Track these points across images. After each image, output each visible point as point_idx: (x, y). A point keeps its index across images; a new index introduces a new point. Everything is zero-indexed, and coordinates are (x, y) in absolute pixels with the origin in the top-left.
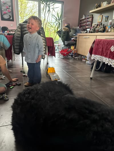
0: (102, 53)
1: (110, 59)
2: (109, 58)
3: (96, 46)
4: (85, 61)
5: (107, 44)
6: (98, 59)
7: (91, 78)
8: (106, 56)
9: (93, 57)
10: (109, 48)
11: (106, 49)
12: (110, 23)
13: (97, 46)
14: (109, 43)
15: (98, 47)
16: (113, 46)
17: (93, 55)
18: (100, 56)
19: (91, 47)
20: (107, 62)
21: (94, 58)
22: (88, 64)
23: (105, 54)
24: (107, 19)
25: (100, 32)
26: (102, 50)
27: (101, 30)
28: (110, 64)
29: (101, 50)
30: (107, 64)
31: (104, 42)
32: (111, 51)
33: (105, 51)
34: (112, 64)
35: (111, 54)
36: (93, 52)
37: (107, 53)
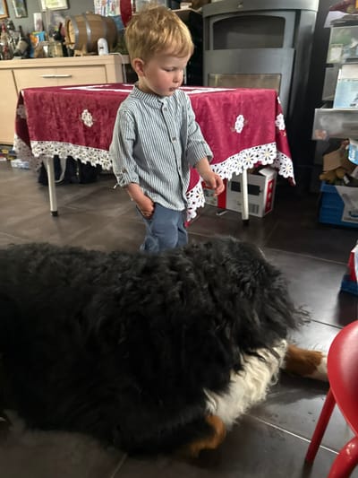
0: (60, 133)
1: (92, 150)
2: (87, 145)
3: (34, 112)
4: (5, 159)
5: (68, 105)
6: (57, 153)
7: (55, 214)
8: (76, 141)
9: (37, 150)
10: (77, 117)
11: (69, 122)
12: (38, 22)
13: (38, 114)
14: (70, 103)
15: (42, 116)
16: (86, 111)
17: (34, 144)
18: (59, 143)
19: (18, 116)
20: (87, 159)
21: (41, 152)
22: (22, 168)
23: (71, 137)
24: (23, 9)
25: (17, 55)
26: (58, 124)
27: (18, 47)
28: (97, 162)
29: (56, 125)
30: (89, 163)
31: (55, 99)
32: (85, 126)
33: (69, 127)
34: (101, 163)
35: (87, 133)
36: (31, 133)
37: (77, 130)
